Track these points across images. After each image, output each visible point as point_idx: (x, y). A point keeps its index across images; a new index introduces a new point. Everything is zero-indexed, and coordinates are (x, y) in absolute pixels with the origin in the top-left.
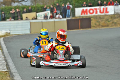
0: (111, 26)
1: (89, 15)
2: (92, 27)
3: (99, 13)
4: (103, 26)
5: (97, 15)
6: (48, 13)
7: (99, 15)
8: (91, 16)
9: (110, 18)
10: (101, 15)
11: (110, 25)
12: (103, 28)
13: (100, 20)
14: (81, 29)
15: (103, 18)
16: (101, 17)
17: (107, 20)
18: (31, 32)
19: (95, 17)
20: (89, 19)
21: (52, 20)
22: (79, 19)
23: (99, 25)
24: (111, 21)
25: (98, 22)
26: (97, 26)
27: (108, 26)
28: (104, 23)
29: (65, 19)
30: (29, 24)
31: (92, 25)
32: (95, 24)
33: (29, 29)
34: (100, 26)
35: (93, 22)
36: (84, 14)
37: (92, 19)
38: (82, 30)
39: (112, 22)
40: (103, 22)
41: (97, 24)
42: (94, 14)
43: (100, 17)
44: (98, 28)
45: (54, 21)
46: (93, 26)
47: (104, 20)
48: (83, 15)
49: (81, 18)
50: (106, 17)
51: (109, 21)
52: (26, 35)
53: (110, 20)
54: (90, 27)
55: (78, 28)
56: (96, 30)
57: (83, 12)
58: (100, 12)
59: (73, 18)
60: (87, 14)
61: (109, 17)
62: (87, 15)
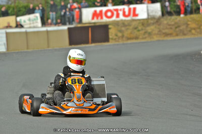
0: (143, 38)
1: (105, 19)
2: (110, 40)
3: (122, 17)
4: (129, 39)
5: (118, 19)
6: (37, 17)
7: (122, 20)
8: (109, 22)
9: (141, 24)
10: (125, 20)
11: (141, 37)
12: (129, 42)
13: (123, 29)
14: (92, 43)
15: (129, 25)
16: (126, 23)
17: (136, 28)
18: (8, 49)
19: (116, 24)
20: (105, 28)
21: (44, 29)
22: (87, 28)
23: (123, 36)
24: (142, 29)
25: (121, 31)
26: (119, 38)
27: (137, 38)
28: (131, 33)
29: (65, 28)
30: (4, 35)
31: (110, 37)
32: (116, 35)
33: (4, 43)
34: (124, 39)
35: (112, 32)
36: (97, 18)
37: (110, 26)
38: (93, 45)
39: (143, 32)
40: (129, 31)
41: (120, 34)
42: (114, 18)
43: (123, 24)
44: (121, 42)
45: (47, 32)
46: (112, 39)
47: (131, 27)
48: (95, 20)
49: (92, 25)
50: (134, 24)
51: (139, 31)
53: (140, 28)
54: (106, 39)
55: (87, 42)
56: (118, 45)
57: (95, 15)
58: (124, 15)
59: (79, 25)
60: (102, 18)
61: (139, 23)
62: (102, 21)
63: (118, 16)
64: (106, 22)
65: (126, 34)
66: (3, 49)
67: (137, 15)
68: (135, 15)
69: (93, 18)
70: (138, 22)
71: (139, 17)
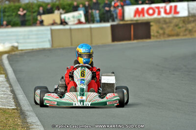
0: (184, 35)
1: (147, 17)
2: (152, 37)
3: (163, 15)
4: (169, 36)
5: (159, 17)
6: (80, 14)
7: (163, 18)
8: (151, 19)
9: (181, 22)
10: (166, 18)
11: (182, 34)
12: (171, 38)
13: (164, 26)
15: (170, 22)
16: (167, 21)
17: (177, 25)
18: (52, 46)
19: (158, 21)
20: (147, 25)
21: (88, 26)
22: (130, 25)
23: (164, 33)
24: (183, 27)
25: (162, 28)
26: (160, 35)
27: (178, 35)
28: (172, 30)
29: (108, 25)
30: (49, 32)
31: (152, 34)
32: (158, 32)
33: (49, 40)
34: (166, 36)
35: (154, 29)
36: (139, 16)
37: (152, 24)
38: (135, 41)
39: (184, 29)
40: (170, 28)
41: (161, 32)
42: (156, 16)
43: (165, 21)
44: (162, 39)
45: (91, 29)
46: (154, 36)
47: (172, 25)
48: (137, 18)
49: (134, 22)
50: (175, 21)
51: (180, 28)
52: (43, 50)
53: (181, 25)
54: (148, 36)
55: (129, 39)
56: (159, 41)
57: (137, 12)
58: (166, 12)
59: (122, 23)
60: (144, 15)
61: (180, 21)
62: (144, 18)
63: (159, 13)
64: (148, 19)
65: (167, 31)
66: (47, 45)
67: (178, 13)
68: (176, 12)
69: (135, 16)
70: (179, 19)
71: (181, 15)
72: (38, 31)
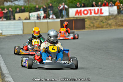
0: (106, 27)
1: (83, 15)
2: (86, 28)
3: (93, 14)
5: (91, 16)
6: (42, 13)
7: (93, 16)
8: (86, 17)
9: (105, 19)
10: (95, 16)
11: (105, 27)
12: (98, 29)
13: (94, 21)
14: (75, 30)
15: (98, 19)
16: (96, 18)
17: (102, 21)
18: (23, 33)
19: (90, 18)
20: (83, 20)
21: (46, 21)
22: (72, 20)
23: (94, 26)
24: (105, 22)
25: (92, 23)
26: (91, 27)
27: (102, 27)
28: (99, 24)
29: (59, 20)
30: (22, 24)
31: (86, 26)
32: (90, 25)
33: (22, 29)
34: (94, 28)
35: (87, 23)
36: (78, 15)
37: (86, 20)
40: (98, 23)
41: (92, 25)
42: (89, 15)
43: (94, 18)
44: (92, 30)
45: (48, 22)
46: (87, 27)
47: (99, 21)
48: (77, 16)
49: (75, 19)
50: (101, 18)
51: (104, 23)
52: (18, 35)
53: (104, 21)
54: (84, 28)
56: (90, 31)
57: (77, 12)
58: (95, 13)
59: (67, 19)
60: (81, 14)
62: (81, 16)
63: (91, 13)
64: (84, 17)
65: (96, 25)
66: (21, 32)
68: (101, 13)
69: (76, 15)
70: (103, 17)
71: (104, 15)
72: (15, 23)
